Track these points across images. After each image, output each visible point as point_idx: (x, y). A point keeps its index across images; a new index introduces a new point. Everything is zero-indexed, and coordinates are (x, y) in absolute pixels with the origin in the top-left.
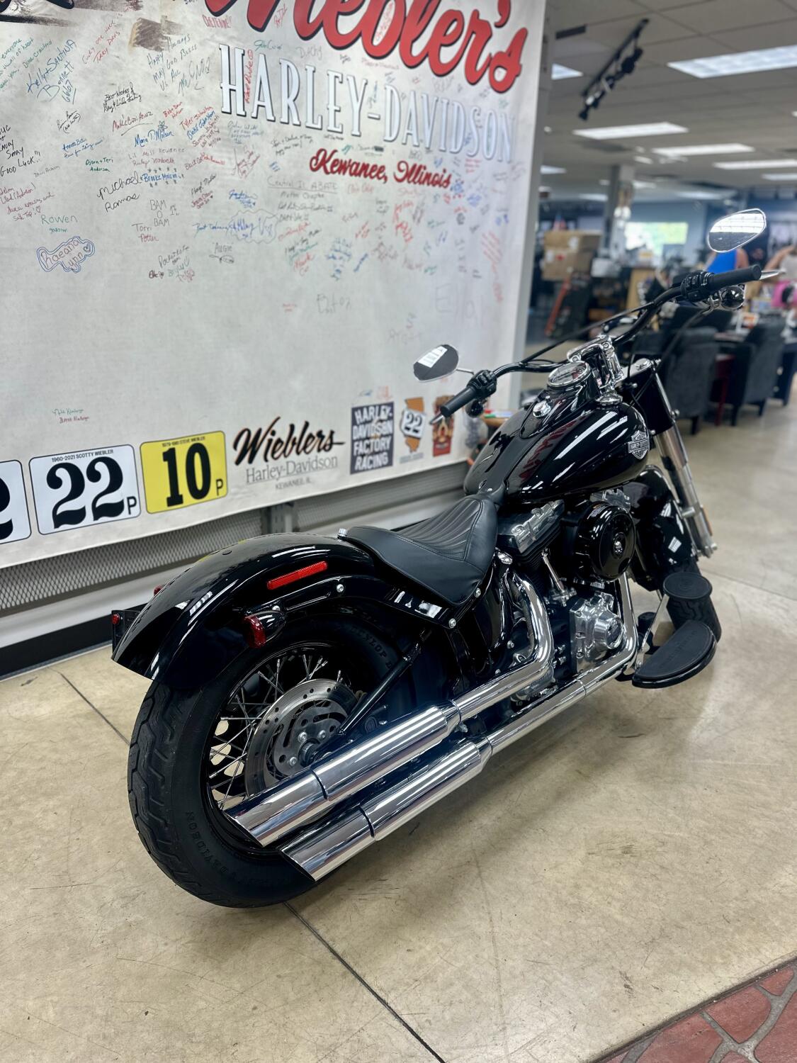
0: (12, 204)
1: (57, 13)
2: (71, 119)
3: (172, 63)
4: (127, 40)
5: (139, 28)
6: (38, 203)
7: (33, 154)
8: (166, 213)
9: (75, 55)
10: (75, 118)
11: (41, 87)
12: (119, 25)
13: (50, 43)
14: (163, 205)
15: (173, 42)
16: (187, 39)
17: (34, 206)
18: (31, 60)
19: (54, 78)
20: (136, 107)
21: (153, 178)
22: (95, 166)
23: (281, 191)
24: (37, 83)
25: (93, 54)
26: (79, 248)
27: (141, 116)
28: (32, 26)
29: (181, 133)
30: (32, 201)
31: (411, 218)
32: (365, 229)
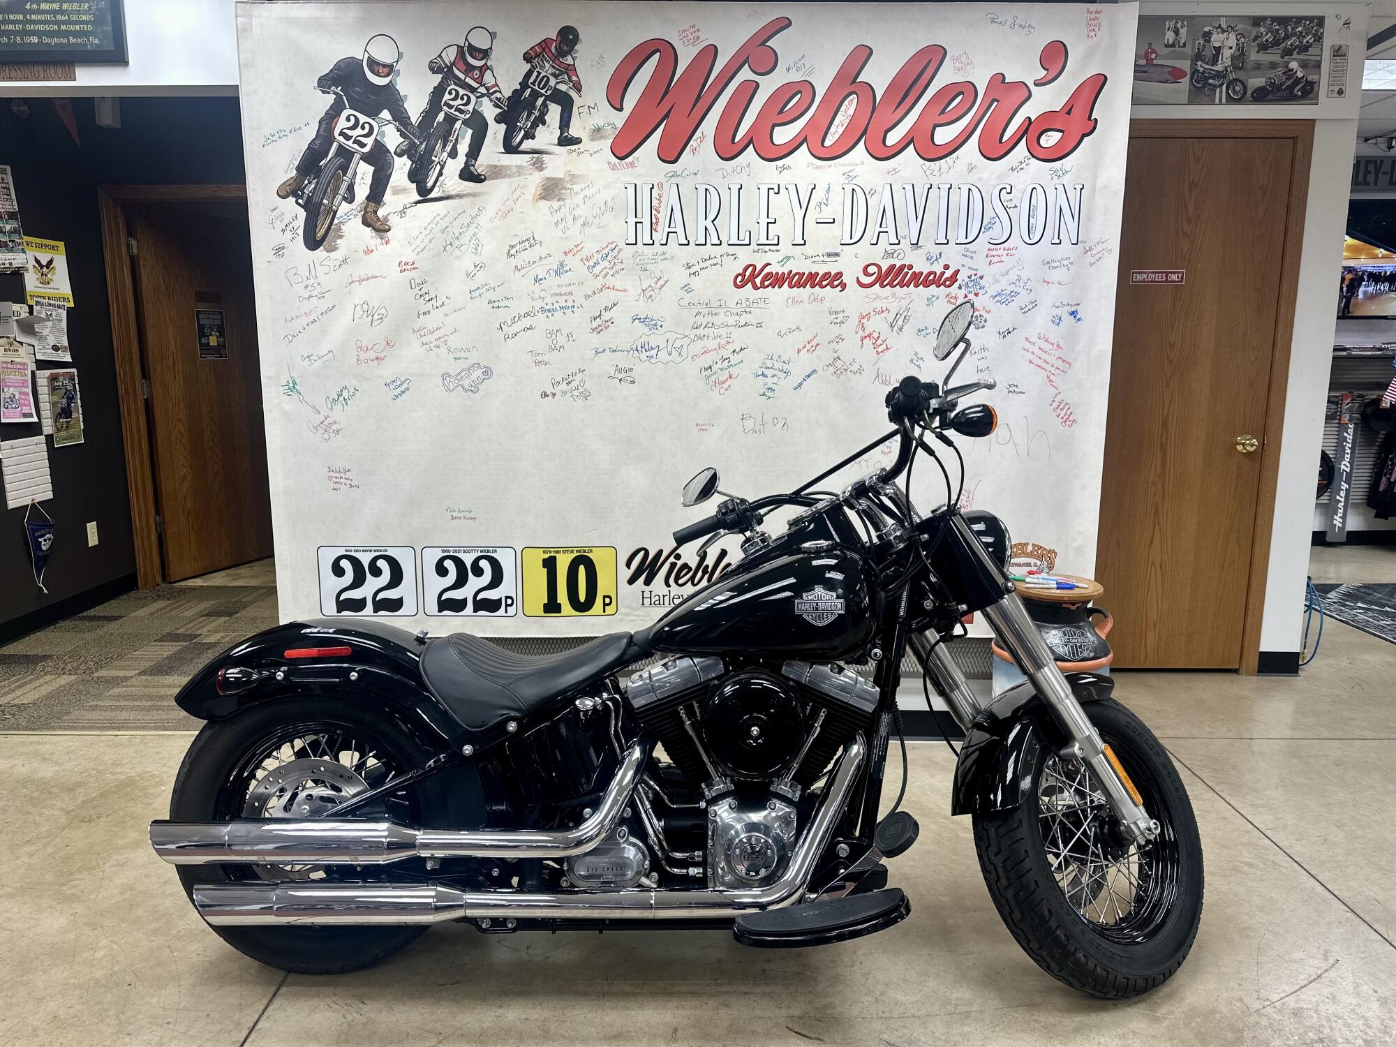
0: (425, 339)
1: (470, 188)
2: (478, 268)
3: (574, 209)
4: (531, 198)
5: (543, 185)
6: (446, 338)
7: (445, 299)
8: (562, 340)
9: (483, 219)
10: (481, 267)
11: (454, 247)
12: (525, 187)
13: (464, 212)
14: (559, 334)
15: (575, 191)
16: (591, 186)
17: (442, 340)
18: (447, 227)
19: (465, 239)
20: (537, 251)
21: (549, 311)
22: (496, 305)
23: (696, 311)
24: (451, 244)
25: (500, 214)
26: (479, 373)
27: (541, 258)
28: (450, 201)
29: (582, 270)
30: (441, 335)
31: (887, 326)
32: (814, 343)
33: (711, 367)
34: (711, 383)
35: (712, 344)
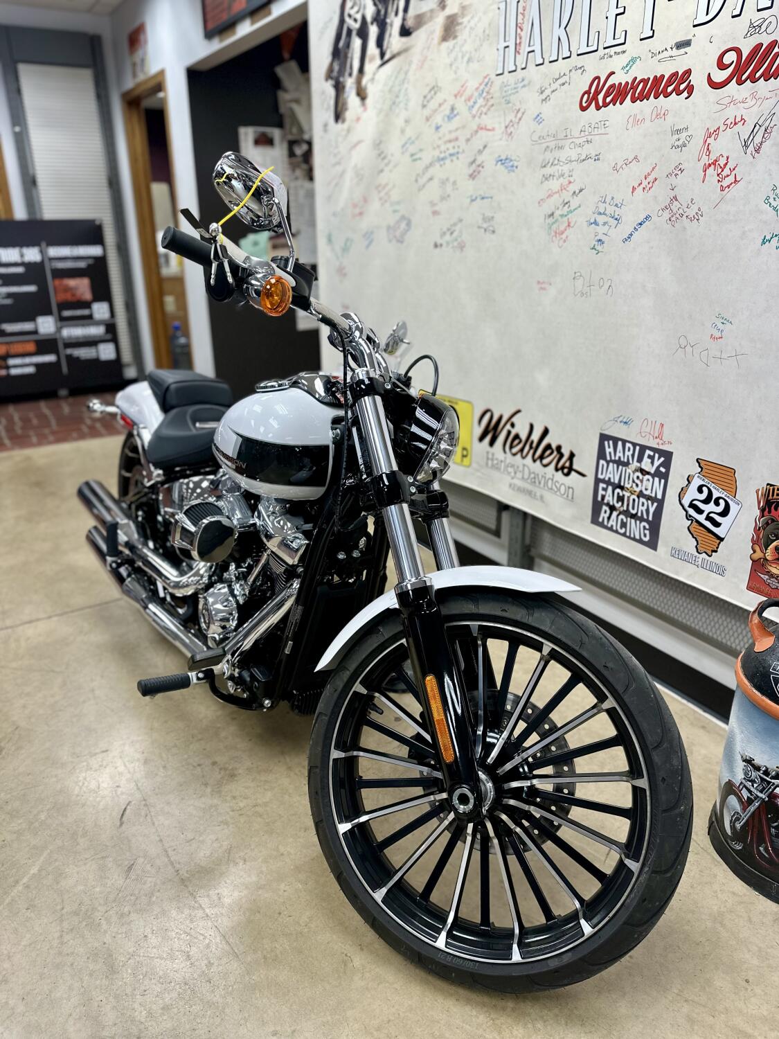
3: (463, 45)
4: (437, 42)
5: (444, 25)
6: (390, 193)
7: (390, 157)
8: (449, 188)
9: (411, 73)
10: (408, 122)
11: (396, 105)
12: (434, 31)
13: (402, 68)
14: (448, 182)
15: (464, 24)
16: (475, 15)
17: (388, 195)
18: (392, 86)
19: (402, 95)
20: (440, 97)
21: (443, 159)
22: (415, 157)
23: (545, 145)
24: (394, 103)
25: (419, 65)
27: (440, 105)
28: (394, 60)
29: (465, 112)
30: (388, 191)
31: (738, 146)
32: (650, 179)
33: (552, 214)
34: (553, 234)
35: (554, 185)
